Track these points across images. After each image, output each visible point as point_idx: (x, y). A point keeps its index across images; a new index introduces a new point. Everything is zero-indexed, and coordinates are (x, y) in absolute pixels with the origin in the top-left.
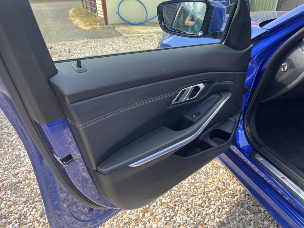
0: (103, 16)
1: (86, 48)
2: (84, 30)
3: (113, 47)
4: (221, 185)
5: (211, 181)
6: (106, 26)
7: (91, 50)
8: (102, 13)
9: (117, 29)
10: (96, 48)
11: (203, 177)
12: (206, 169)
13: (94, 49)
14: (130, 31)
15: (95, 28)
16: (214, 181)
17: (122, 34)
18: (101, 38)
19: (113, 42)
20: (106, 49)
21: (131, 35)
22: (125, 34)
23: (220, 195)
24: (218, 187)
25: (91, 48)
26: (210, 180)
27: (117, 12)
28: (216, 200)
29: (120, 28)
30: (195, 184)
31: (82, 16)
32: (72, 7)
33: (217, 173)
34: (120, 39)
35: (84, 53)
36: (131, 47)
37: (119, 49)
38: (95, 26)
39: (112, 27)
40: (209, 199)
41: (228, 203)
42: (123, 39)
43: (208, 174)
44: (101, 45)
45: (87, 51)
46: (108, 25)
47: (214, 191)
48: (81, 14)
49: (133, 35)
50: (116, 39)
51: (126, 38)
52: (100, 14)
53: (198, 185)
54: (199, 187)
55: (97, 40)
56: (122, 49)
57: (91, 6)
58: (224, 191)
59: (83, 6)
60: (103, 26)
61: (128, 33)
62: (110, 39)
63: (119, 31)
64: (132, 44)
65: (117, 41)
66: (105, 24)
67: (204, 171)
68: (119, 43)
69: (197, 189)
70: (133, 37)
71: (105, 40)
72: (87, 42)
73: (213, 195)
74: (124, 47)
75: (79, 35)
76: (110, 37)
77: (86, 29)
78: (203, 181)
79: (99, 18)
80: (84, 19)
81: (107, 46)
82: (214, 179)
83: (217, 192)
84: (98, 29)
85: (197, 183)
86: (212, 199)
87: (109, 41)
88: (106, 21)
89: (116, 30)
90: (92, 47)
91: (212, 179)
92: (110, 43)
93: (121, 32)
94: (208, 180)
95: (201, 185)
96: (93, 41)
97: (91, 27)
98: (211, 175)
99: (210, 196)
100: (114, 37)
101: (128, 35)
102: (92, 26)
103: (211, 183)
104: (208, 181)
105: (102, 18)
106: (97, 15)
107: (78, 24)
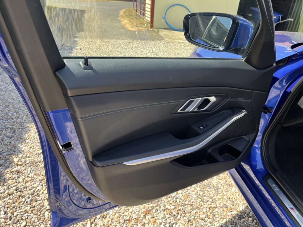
0: (149, 20)
1: (128, 48)
2: (129, 30)
3: (152, 50)
4: (229, 203)
5: (220, 198)
6: (151, 29)
7: (132, 50)
8: (150, 16)
9: (161, 33)
10: (137, 49)
11: (212, 191)
12: (218, 185)
13: (135, 50)
14: (173, 36)
15: (140, 30)
16: (223, 198)
17: (164, 39)
18: (143, 40)
19: (154, 45)
20: (146, 51)
21: (173, 41)
22: (167, 39)
23: (227, 214)
24: (226, 205)
25: (132, 48)
26: (220, 196)
27: (163, 17)
28: (221, 218)
29: (164, 33)
30: (203, 197)
31: (131, 17)
32: (123, 8)
33: (228, 191)
34: (161, 43)
35: (124, 52)
36: (170, 52)
37: (158, 53)
38: (140, 28)
39: (156, 30)
40: (214, 216)
41: (232, 223)
42: (164, 43)
43: (219, 190)
44: (142, 47)
45: (128, 51)
46: (153, 29)
47: (221, 208)
48: (131, 16)
49: (175, 41)
50: (157, 42)
51: (167, 43)
52: (148, 17)
53: (206, 199)
54: (206, 200)
55: (140, 41)
56: (161, 53)
57: (141, 9)
58: (231, 211)
59: (134, 8)
60: (148, 29)
61: (170, 38)
62: (153, 42)
63: (162, 35)
64: (172, 49)
65: (158, 44)
66: (150, 27)
67: (215, 186)
68: (159, 47)
69: (204, 202)
70: (174, 43)
71: (147, 42)
72: (130, 42)
73: (219, 212)
74: (163, 51)
75: (124, 35)
76: (152, 40)
77: (132, 30)
78: (212, 195)
79: (146, 20)
80: (132, 21)
81: (147, 49)
82: (224, 196)
83: (224, 210)
84: (143, 31)
85: (205, 196)
86: (217, 216)
87: (150, 44)
88: (152, 25)
89: (159, 34)
90: (134, 47)
91: (221, 196)
92: (151, 46)
93: (163, 37)
94: (217, 195)
95: (208, 199)
96: (135, 42)
97: (136, 28)
98: (221, 191)
99: (215, 212)
100: (156, 40)
101: (169, 40)
102: (138, 28)
103: (219, 199)
104: (217, 197)
105: (148, 21)
106: (145, 17)
107: (126, 25)
